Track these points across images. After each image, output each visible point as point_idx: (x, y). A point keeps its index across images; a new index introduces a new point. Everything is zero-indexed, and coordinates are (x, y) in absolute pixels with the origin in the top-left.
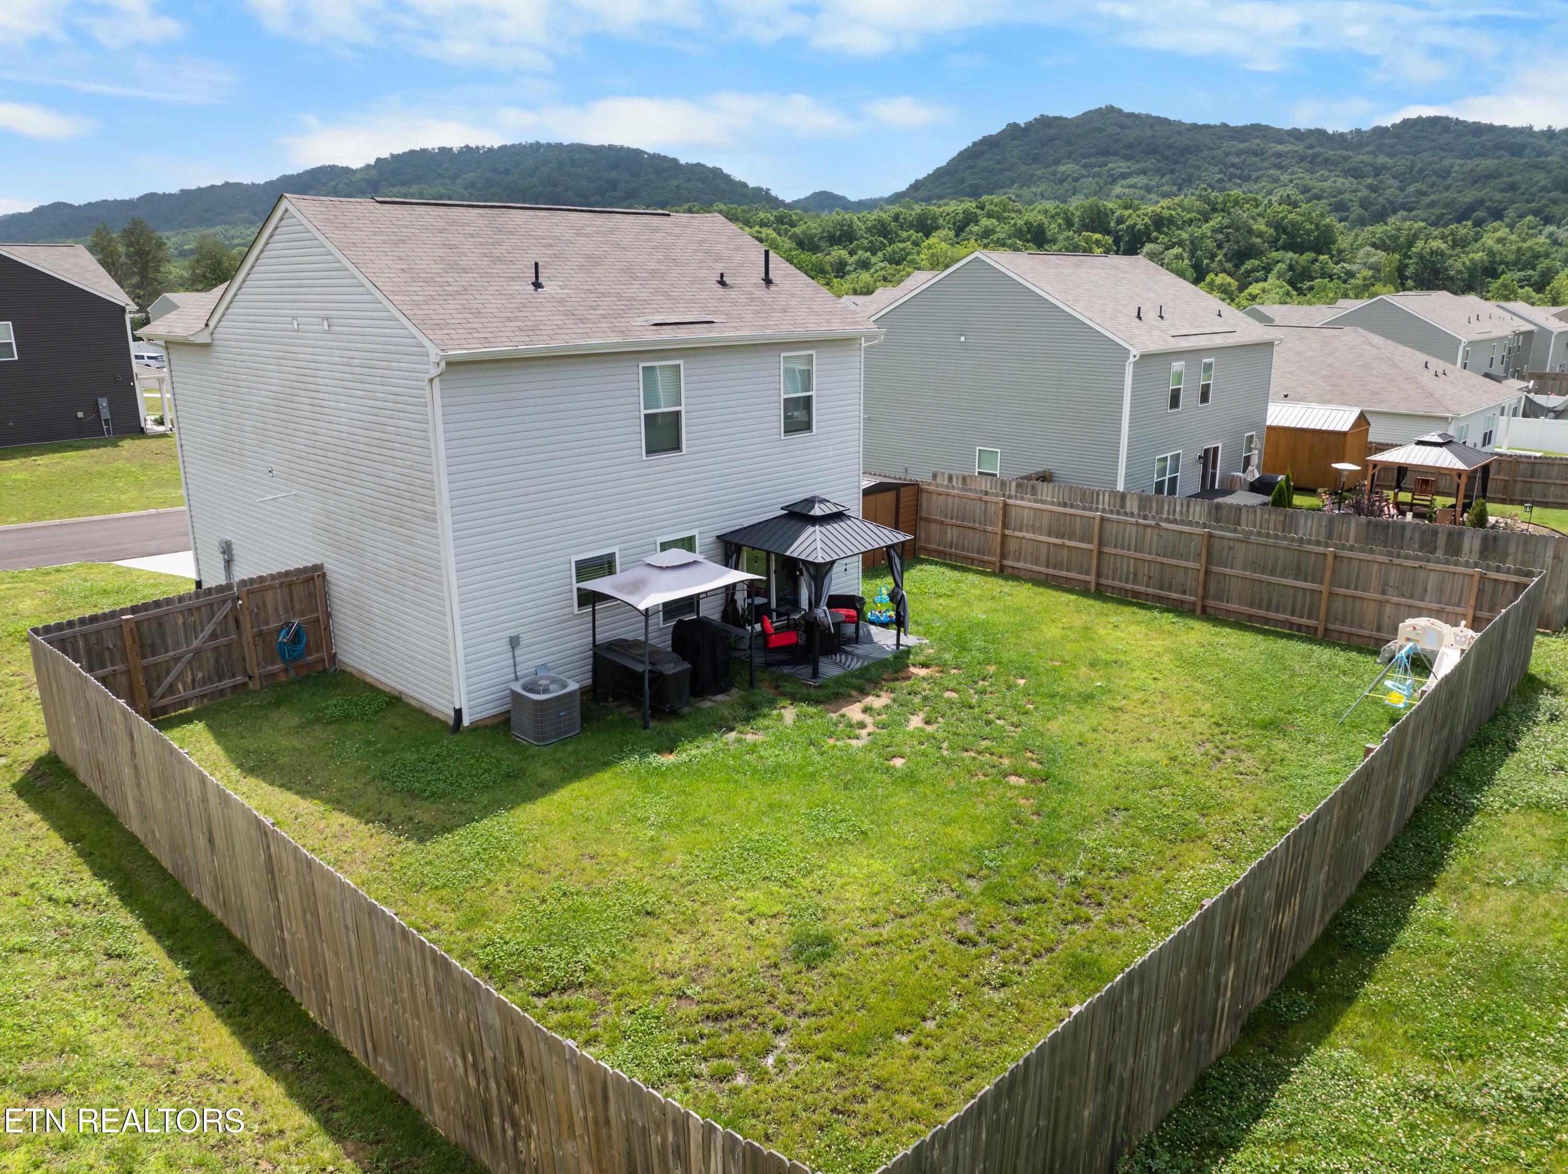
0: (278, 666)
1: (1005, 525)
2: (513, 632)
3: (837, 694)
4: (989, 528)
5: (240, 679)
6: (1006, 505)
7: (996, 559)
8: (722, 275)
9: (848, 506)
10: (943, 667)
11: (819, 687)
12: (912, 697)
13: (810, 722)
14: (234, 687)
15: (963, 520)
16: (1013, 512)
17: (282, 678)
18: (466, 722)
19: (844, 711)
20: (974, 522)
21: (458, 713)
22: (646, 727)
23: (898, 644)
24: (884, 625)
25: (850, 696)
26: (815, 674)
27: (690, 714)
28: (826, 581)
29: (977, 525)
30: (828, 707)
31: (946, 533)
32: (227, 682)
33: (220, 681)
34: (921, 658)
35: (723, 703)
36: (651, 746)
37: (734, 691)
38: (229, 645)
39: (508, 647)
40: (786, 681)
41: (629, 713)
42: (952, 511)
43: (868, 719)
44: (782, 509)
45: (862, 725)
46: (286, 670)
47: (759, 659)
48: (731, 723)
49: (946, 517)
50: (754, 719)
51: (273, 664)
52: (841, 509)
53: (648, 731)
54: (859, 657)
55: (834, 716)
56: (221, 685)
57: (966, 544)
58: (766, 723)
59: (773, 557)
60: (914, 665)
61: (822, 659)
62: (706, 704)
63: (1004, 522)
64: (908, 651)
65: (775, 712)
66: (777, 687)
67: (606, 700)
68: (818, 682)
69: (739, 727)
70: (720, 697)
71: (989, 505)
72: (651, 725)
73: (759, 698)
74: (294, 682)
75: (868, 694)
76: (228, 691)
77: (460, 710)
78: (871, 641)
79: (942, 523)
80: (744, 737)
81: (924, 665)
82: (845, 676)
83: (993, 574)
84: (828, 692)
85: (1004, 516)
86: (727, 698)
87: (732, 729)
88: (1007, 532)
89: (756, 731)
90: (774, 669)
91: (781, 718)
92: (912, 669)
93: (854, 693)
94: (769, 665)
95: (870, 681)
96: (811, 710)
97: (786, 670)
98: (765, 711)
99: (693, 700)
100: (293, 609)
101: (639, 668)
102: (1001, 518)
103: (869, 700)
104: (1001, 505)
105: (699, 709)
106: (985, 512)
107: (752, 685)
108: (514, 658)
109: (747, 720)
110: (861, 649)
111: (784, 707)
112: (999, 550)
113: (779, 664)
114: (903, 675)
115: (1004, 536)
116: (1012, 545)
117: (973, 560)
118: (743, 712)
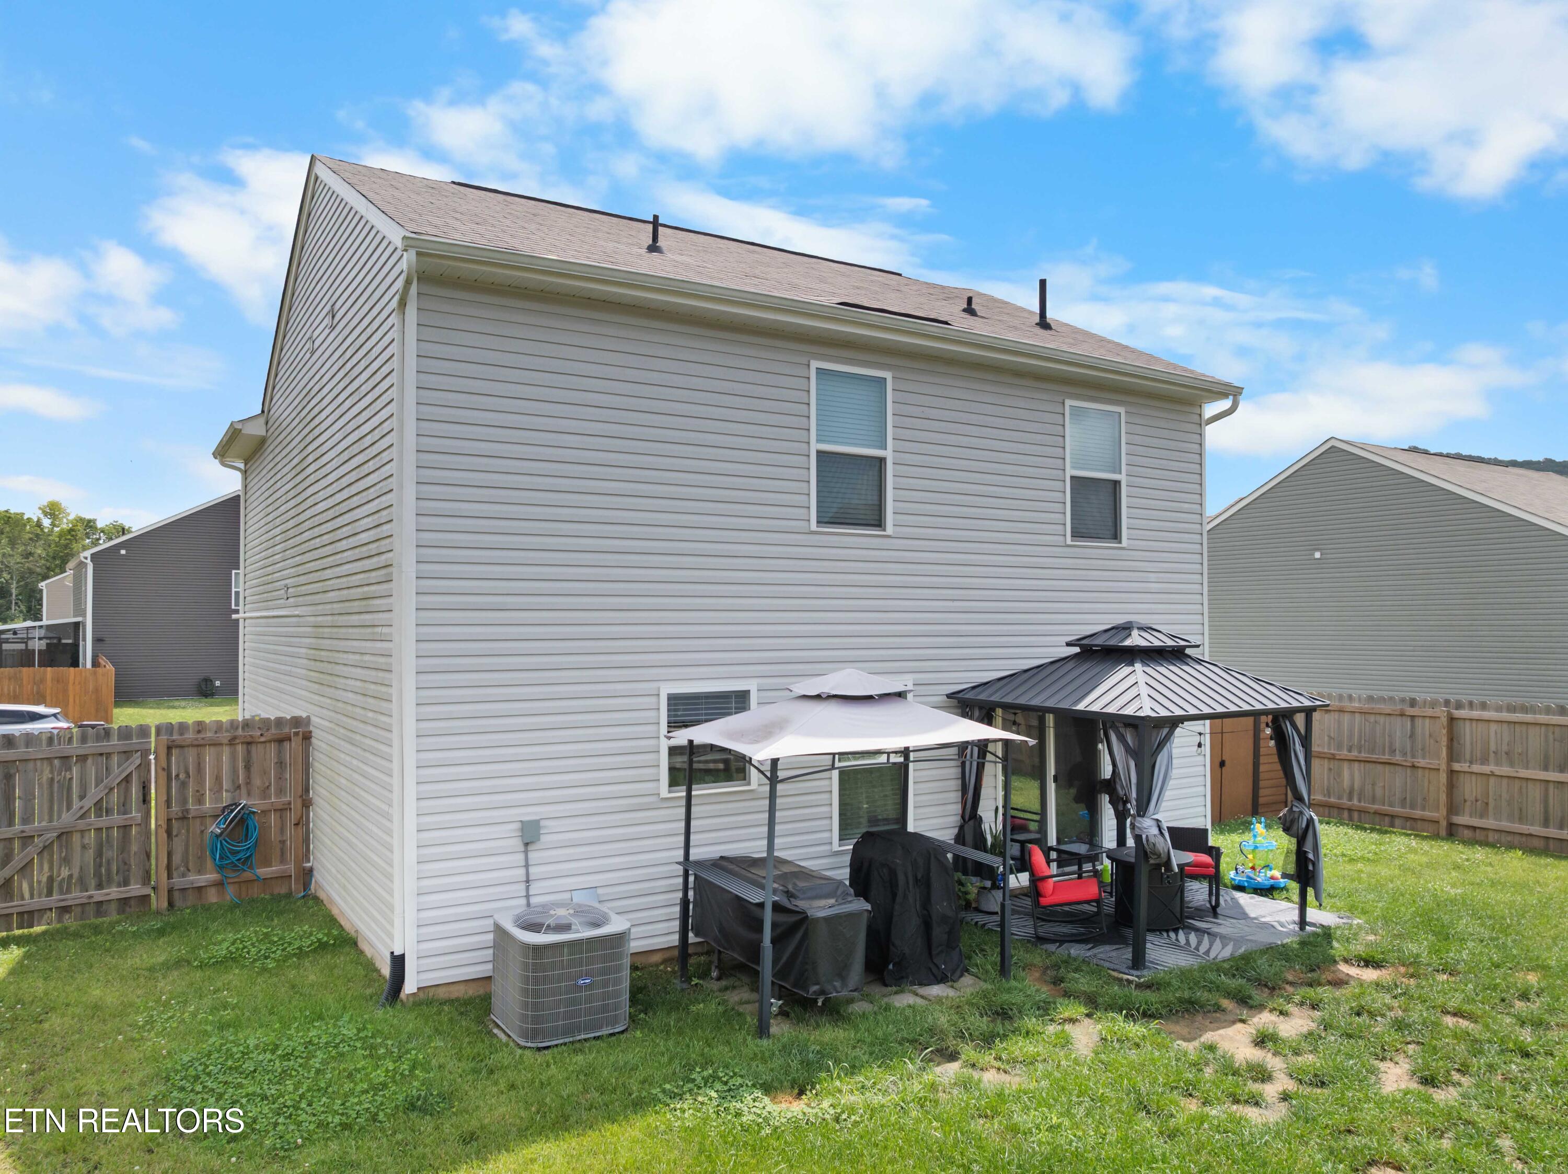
0: (211, 876)
1: (1453, 755)
2: (530, 814)
3: (1191, 1002)
4: (1422, 762)
5: (135, 889)
6: (1452, 720)
7: (1440, 814)
8: (970, 300)
9: (1194, 640)
10: (1413, 968)
11: (1148, 986)
12: (1364, 1019)
13: (1133, 1054)
14: (124, 902)
15: (1372, 751)
16: (1467, 733)
17: (212, 897)
18: (410, 987)
19: (1209, 1037)
20: (1393, 752)
21: (398, 962)
22: (762, 1030)
23: (1303, 922)
24: (1268, 891)
25: (1218, 1009)
26: (1138, 961)
27: (864, 1016)
28: (1161, 760)
29: (1398, 758)
30: (1172, 1027)
31: (1339, 774)
32: (114, 892)
33: (100, 886)
34: (1358, 948)
35: (939, 1000)
36: (756, 1076)
37: (967, 980)
38: (125, 828)
39: (517, 843)
40: (1076, 970)
41: (741, 1003)
42: (1351, 736)
43: (1274, 1063)
44: (1069, 644)
45: (1264, 1076)
46: (219, 885)
47: (1020, 928)
48: (951, 1042)
49: (1339, 747)
50: (1004, 1037)
51: (200, 872)
52: (1183, 643)
53: (765, 1042)
54: (1225, 939)
55: (1191, 1048)
56: (98, 895)
57: (1379, 792)
58: (1031, 1049)
59: (1050, 719)
60: (1346, 961)
61: (1149, 937)
62: (904, 1000)
63: (1450, 748)
64: (1327, 934)
65: (1051, 1029)
66: (1057, 981)
67: (705, 975)
68: (1146, 976)
69: (968, 1051)
70: (936, 990)
71: (1419, 722)
72: (774, 1030)
73: (1017, 998)
74: (233, 907)
75: (1261, 1007)
76: (113, 906)
77: (402, 957)
78: (1244, 916)
79: (1333, 758)
80: (976, 1075)
81: (1368, 962)
82: (1203, 969)
83: (1436, 836)
84: (1170, 996)
85: (1451, 739)
86: (951, 993)
87: (953, 1057)
88: (1457, 766)
89: (1008, 1064)
90: (1052, 947)
91: (1065, 1042)
92: (1344, 968)
93: (1226, 1003)
94: (1040, 940)
95: (1261, 983)
96: (1135, 1029)
97: (1076, 950)
98: (1030, 1022)
99: (877, 990)
100: (248, 783)
101: (753, 896)
102: (1444, 741)
103: (1265, 1020)
104: (1444, 720)
105: (887, 1008)
106: (1412, 735)
107: (1004, 970)
108: (527, 866)
109: (988, 1040)
110: (1224, 927)
111: (1072, 1021)
112: (1443, 797)
113: (1061, 940)
114: (1328, 976)
115: (1452, 773)
116: (1469, 789)
117: (1393, 817)
118: (982, 1024)
